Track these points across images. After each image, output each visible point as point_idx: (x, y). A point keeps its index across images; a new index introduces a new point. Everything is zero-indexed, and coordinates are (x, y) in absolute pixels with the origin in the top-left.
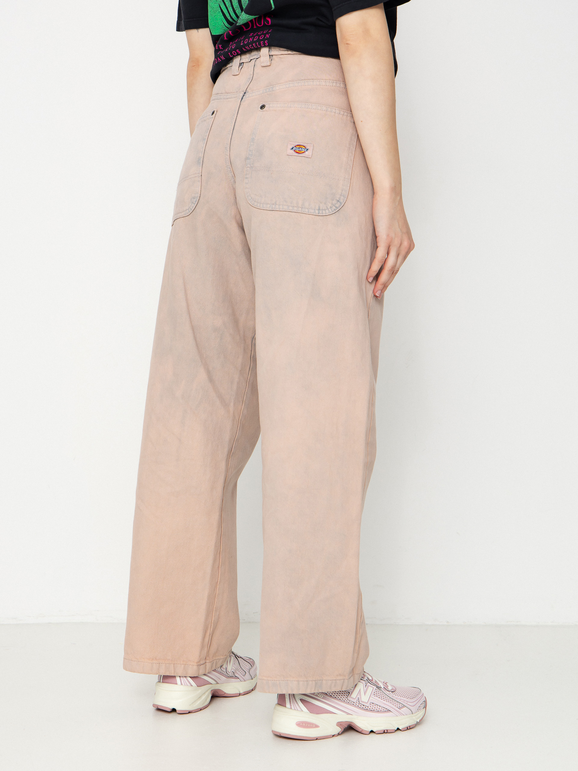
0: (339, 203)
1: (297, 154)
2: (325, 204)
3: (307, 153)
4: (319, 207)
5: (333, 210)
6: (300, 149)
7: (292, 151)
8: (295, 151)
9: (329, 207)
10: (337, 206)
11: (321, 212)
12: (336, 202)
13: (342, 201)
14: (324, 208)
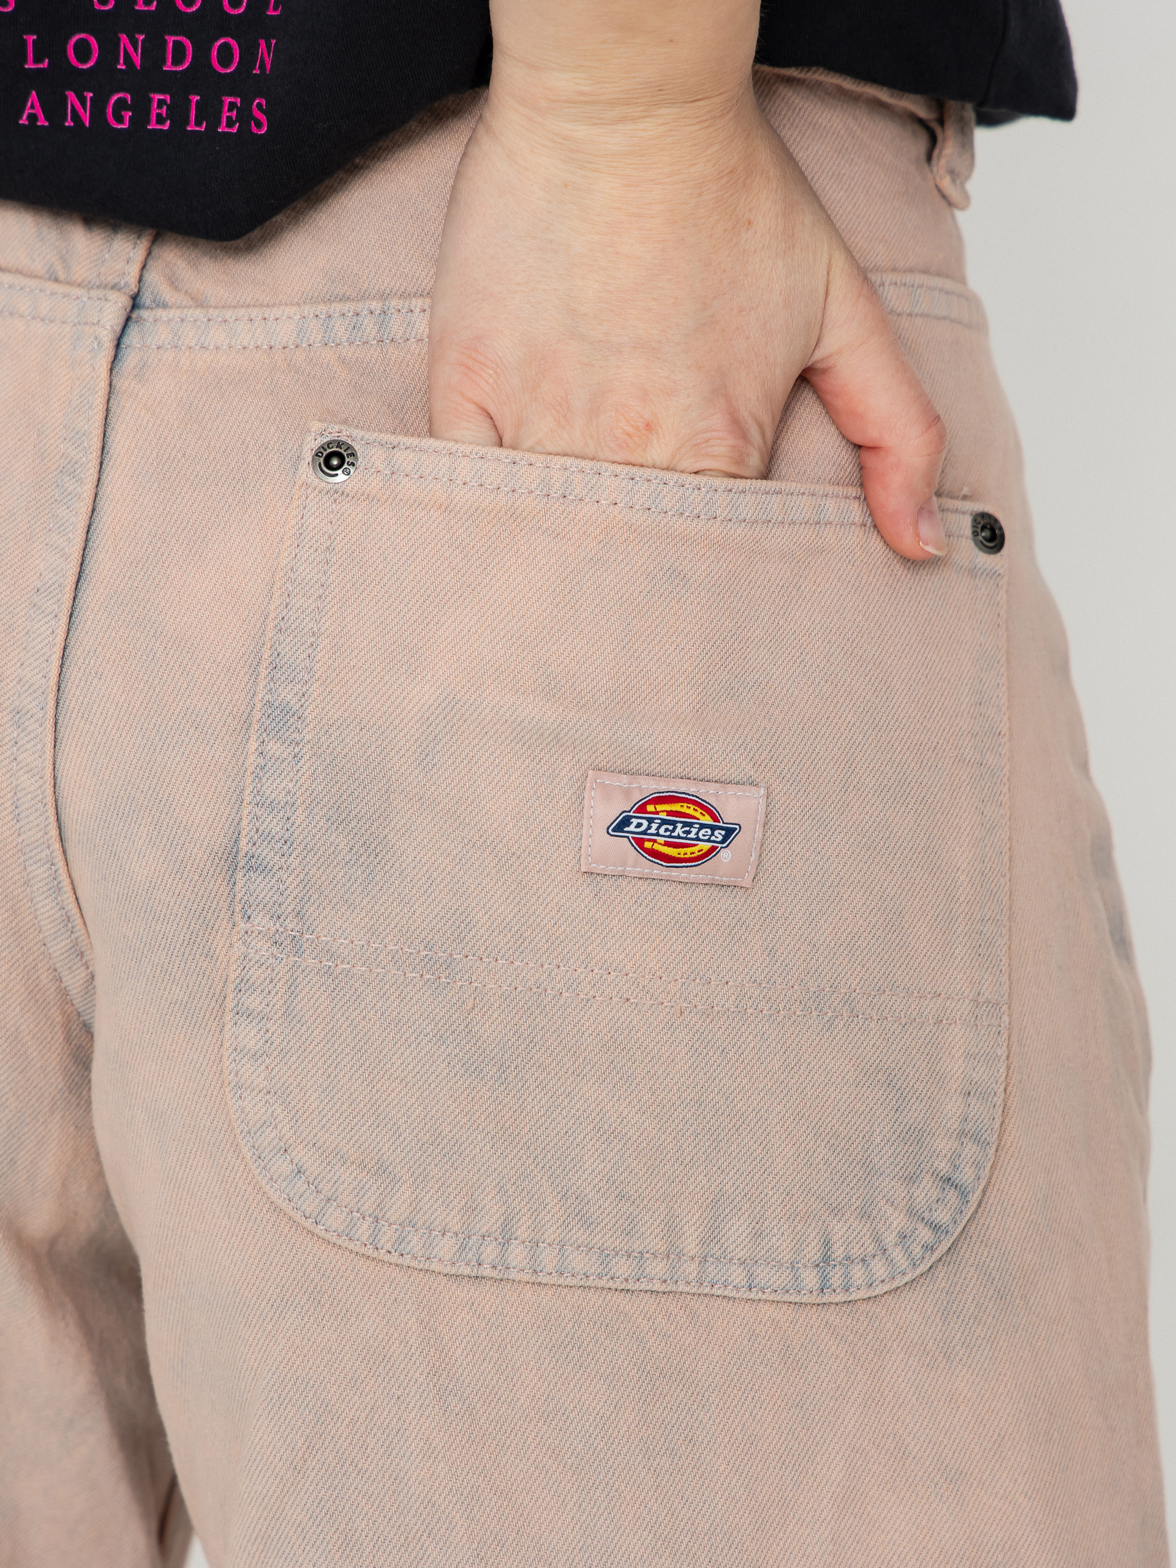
0: (952, 1195)
1: (658, 870)
2: (865, 1215)
3: (725, 855)
4: (827, 1244)
5: (917, 1251)
6: (679, 831)
7: (623, 845)
8: (640, 842)
9: (890, 1239)
10: (943, 1216)
11: (836, 1279)
12: (934, 1194)
13: (966, 1175)
14: (856, 1252)
